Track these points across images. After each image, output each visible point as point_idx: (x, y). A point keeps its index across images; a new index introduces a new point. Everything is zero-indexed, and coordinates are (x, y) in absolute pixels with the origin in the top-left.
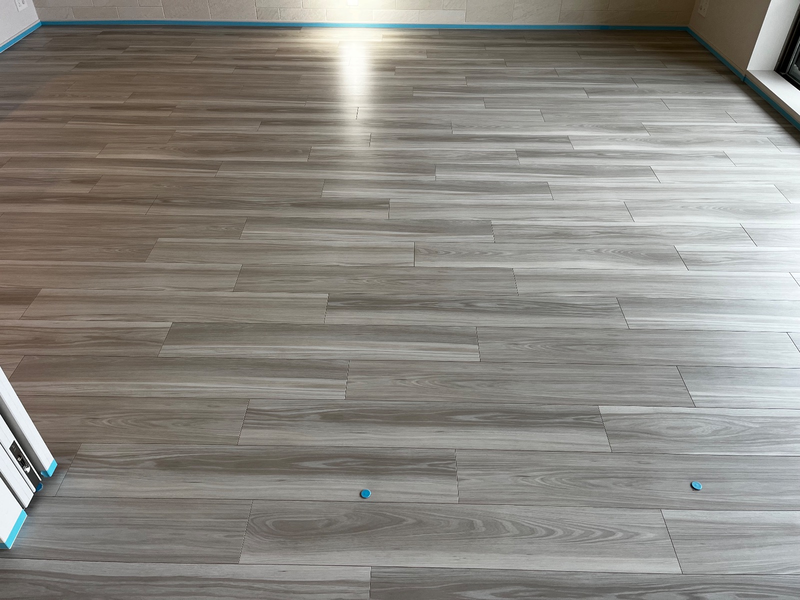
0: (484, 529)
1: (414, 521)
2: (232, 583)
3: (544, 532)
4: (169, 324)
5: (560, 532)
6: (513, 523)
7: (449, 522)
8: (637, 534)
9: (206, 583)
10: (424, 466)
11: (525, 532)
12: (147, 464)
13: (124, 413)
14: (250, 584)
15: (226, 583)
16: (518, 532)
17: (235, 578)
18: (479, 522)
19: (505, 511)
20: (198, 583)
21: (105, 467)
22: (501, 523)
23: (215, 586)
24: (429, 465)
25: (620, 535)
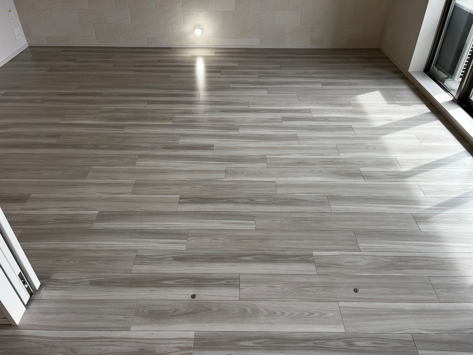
0: (251, 313)
1: (217, 309)
2: (127, 340)
3: (280, 314)
4: (97, 212)
5: (288, 313)
6: (266, 309)
7: (234, 309)
8: (325, 314)
9: (114, 340)
10: (224, 282)
11: (271, 314)
12: (85, 283)
13: (74, 258)
14: (136, 340)
15: (124, 340)
16: (268, 314)
17: (128, 337)
18: (249, 309)
19: (262, 303)
20: (111, 340)
21: (65, 285)
22: (260, 310)
23: (119, 341)
24: (226, 282)
25: (317, 314)
